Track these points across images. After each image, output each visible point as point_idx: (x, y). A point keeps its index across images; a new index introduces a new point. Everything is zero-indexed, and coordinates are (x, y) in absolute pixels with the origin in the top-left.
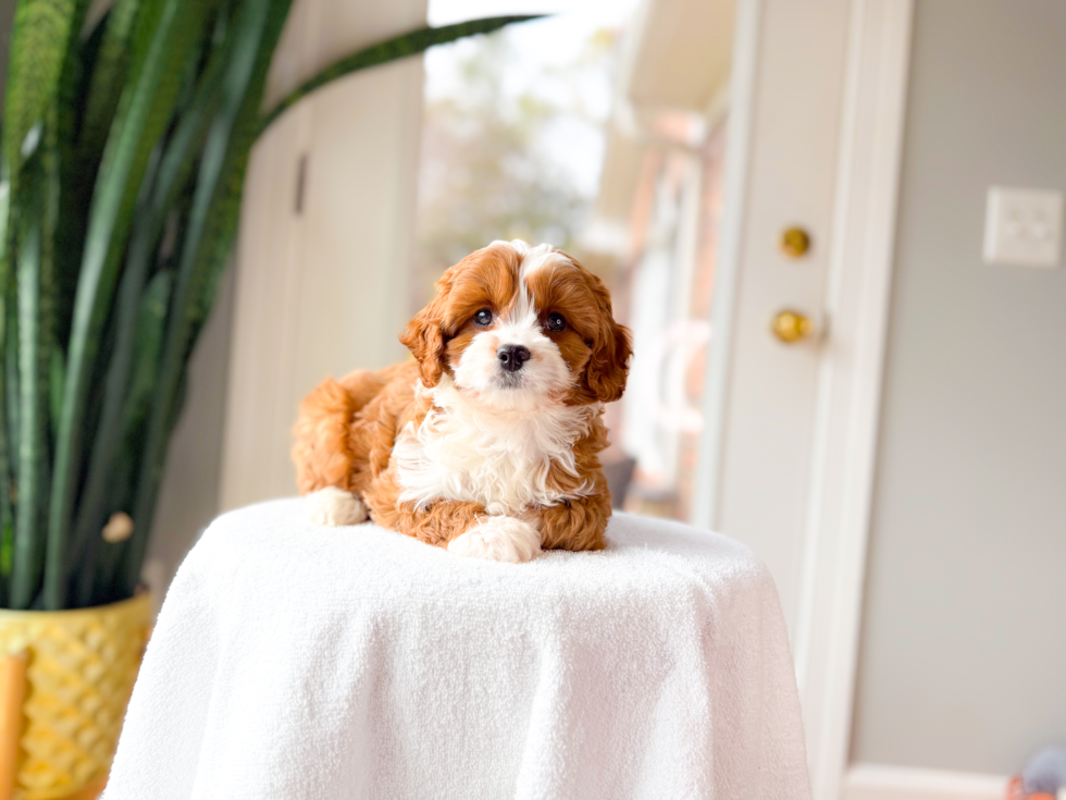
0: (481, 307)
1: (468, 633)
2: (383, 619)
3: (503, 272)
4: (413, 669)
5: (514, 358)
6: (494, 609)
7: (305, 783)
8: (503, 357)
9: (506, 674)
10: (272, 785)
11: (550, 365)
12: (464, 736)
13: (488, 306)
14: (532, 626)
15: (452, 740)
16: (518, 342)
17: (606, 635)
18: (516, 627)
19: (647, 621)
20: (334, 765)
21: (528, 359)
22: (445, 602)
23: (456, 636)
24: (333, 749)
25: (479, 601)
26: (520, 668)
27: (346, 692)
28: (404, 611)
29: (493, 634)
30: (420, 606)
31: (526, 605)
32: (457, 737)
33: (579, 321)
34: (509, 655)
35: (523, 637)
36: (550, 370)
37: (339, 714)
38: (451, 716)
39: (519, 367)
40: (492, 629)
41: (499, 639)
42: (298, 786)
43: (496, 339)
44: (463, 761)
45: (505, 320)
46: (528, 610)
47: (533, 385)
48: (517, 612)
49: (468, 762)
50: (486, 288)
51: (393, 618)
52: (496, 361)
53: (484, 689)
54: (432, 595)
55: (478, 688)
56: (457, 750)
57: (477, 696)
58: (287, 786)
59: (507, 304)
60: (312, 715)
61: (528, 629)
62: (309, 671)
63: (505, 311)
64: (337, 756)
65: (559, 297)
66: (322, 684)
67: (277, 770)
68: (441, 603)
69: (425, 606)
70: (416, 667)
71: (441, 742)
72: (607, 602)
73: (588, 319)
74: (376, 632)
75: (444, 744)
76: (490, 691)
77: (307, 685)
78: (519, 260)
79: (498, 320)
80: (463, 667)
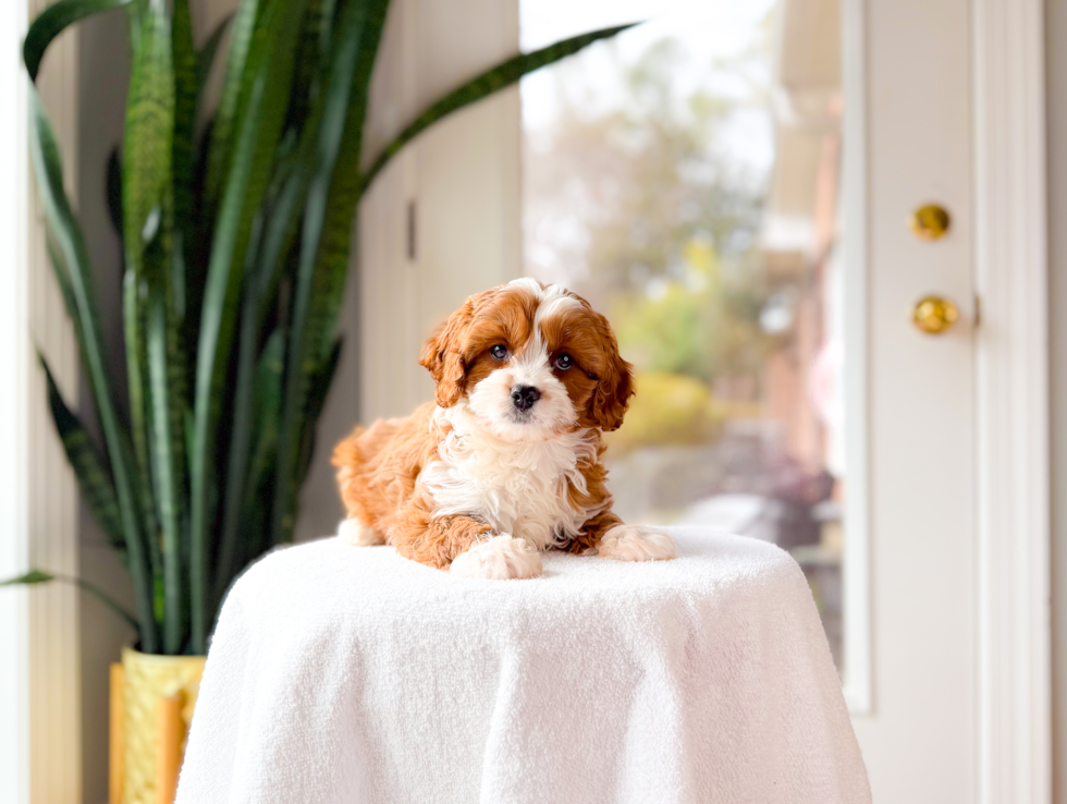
0: (497, 342)
1: (434, 647)
2: (361, 633)
3: (521, 315)
4: (390, 680)
5: (526, 398)
6: (455, 624)
7: (299, 777)
8: (516, 397)
9: (472, 684)
10: (270, 780)
11: (558, 403)
12: (442, 744)
13: (503, 343)
14: (491, 639)
15: (432, 747)
16: (530, 383)
17: (567, 645)
18: (476, 640)
19: (612, 630)
20: (324, 762)
21: (538, 399)
22: (413, 618)
23: (423, 650)
24: (322, 747)
25: (443, 617)
26: (484, 677)
27: (331, 696)
28: (379, 627)
29: (456, 647)
30: (392, 621)
31: (486, 620)
32: (436, 745)
33: (585, 362)
34: (473, 667)
35: (484, 649)
36: (557, 408)
37: (325, 716)
38: (427, 725)
39: (530, 406)
40: (455, 643)
41: (462, 653)
42: (293, 780)
43: (511, 378)
44: (445, 768)
45: (519, 360)
46: (487, 625)
47: (541, 422)
48: (477, 627)
49: (449, 769)
50: (504, 328)
51: (370, 633)
52: (511, 400)
53: (454, 699)
54: (402, 611)
55: (448, 699)
56: (438, 757)
57: (448, 706)
58: (283, 779)
59: (522, 345)
60: (303, 717)
61: (488, 642)
62: (298, 678)
63: (519, 352)
64: (326, 753)
65: (569, 339)
66: (311, 690)
67: (274, 766)
68: (408, 620)
69: (395, 622)
70: (393, 678)
71: (423, 749)
72: (569, 613)
73: (593, 359)
74: (356, 646)
75: (426, 750)
76: (459, 702)
77: (297, 692)
78: (536, 304)
79: (513, 359)
80: (433, 679)
